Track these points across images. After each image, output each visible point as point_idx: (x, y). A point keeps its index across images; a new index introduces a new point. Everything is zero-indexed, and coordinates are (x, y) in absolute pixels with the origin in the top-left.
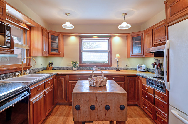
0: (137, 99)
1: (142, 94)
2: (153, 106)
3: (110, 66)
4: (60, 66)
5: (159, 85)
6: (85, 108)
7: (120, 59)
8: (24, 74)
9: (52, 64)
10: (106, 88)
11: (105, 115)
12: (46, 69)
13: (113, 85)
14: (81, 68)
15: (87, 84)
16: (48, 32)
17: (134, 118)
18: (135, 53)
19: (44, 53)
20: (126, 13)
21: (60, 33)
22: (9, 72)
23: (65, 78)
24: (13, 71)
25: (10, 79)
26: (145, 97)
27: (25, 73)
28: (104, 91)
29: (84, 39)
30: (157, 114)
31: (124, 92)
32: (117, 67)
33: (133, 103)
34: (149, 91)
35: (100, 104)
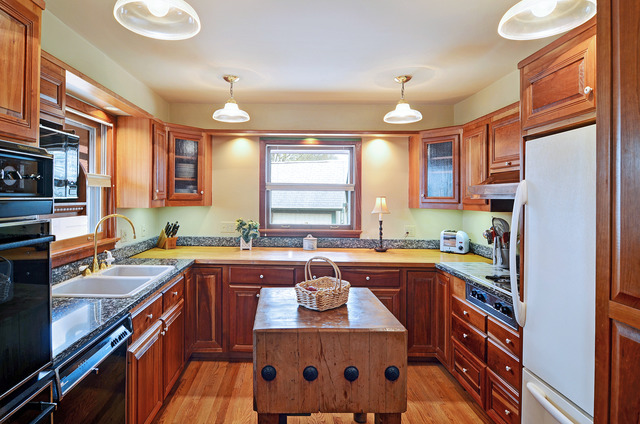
0: (437, 342)
1: (453, 329)
2: (484, 366)
3: (357, 235)
4: (199, 236)
5: (500, 305)
6: (288, 375)
7: (386, 212)
8: (100, 267)
9: (176, 228)
10: (346, 316)
11: (345, 394)
12: (157, 244)
13: (366, 303)
14: (266, 240)
15: (292, 302)
16: (167, 129)
17: (428, 403)
18: (435, 195)
19: (156, 197)
20: (408, 74)
21: (204, 131)
22: (60, 264)
23: (219, 276)
24: (71, 259)
25: (63, 284)
26: (461, 338)
27: (103, 265)
28: (342, 326)
29: (276, 148)
30: (494, 393)
31: (398, 330)
32: (379, 239)
33: (424, 354)
34: (471, 320)
35: (329, 363)
